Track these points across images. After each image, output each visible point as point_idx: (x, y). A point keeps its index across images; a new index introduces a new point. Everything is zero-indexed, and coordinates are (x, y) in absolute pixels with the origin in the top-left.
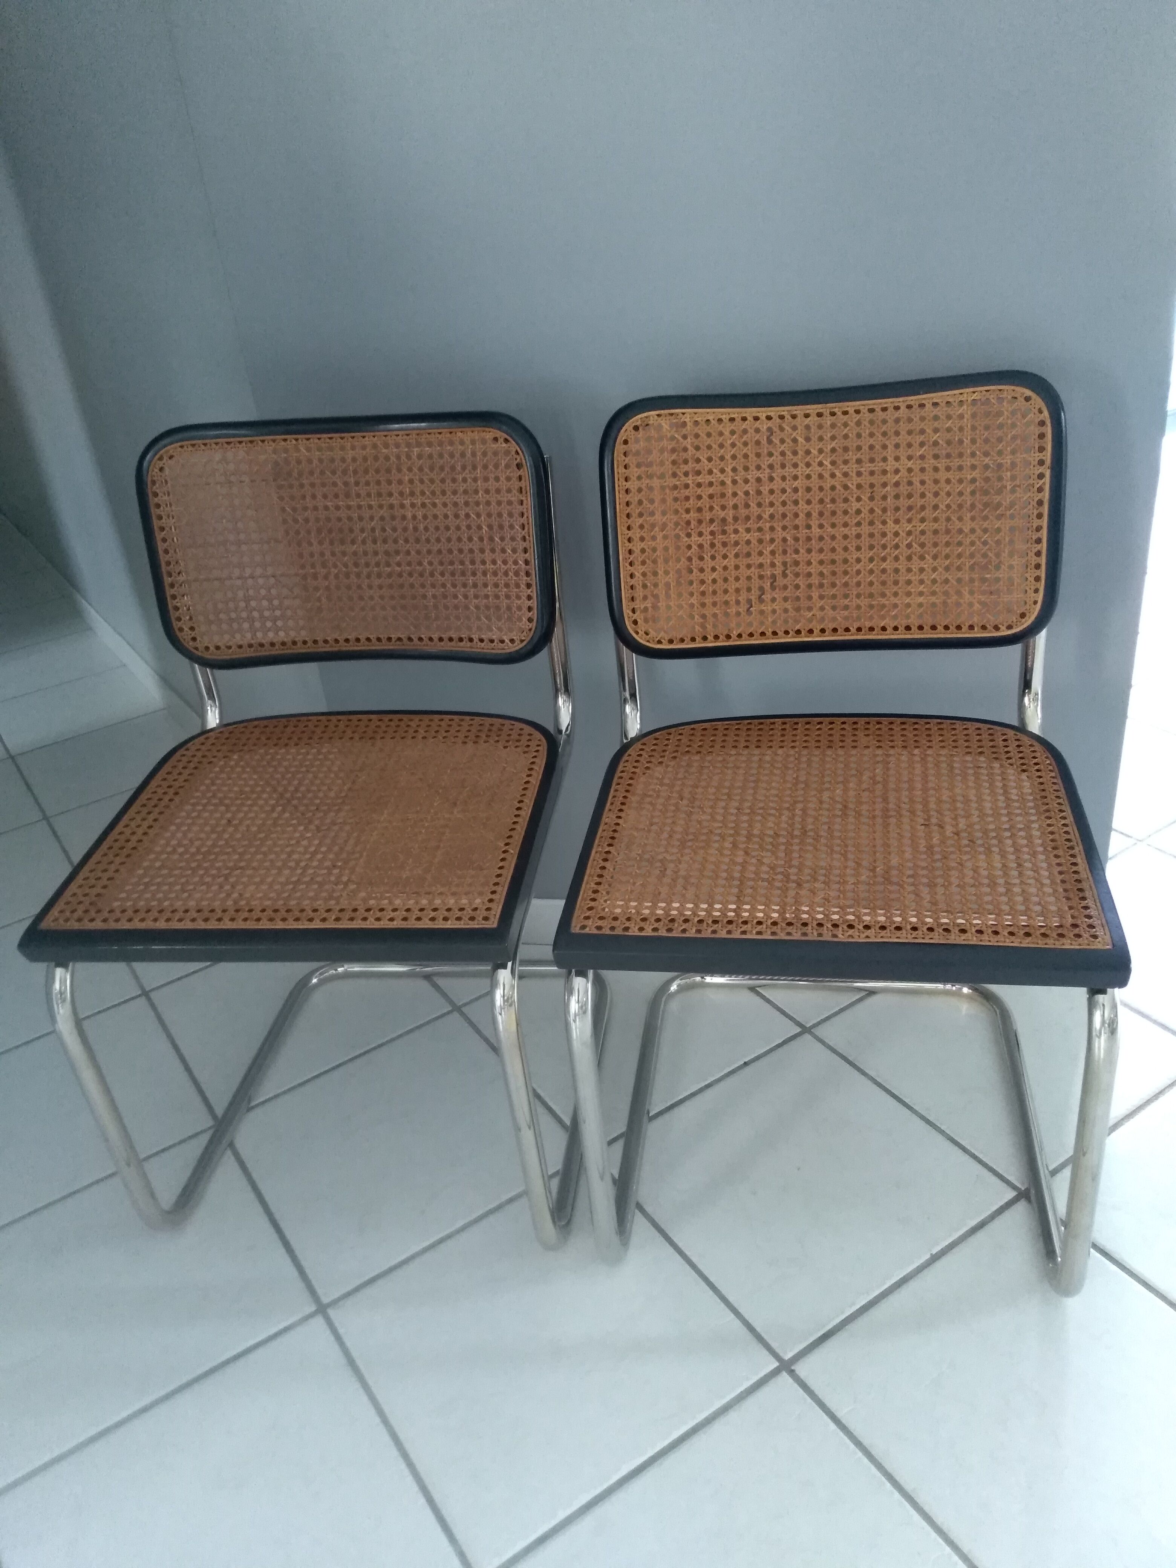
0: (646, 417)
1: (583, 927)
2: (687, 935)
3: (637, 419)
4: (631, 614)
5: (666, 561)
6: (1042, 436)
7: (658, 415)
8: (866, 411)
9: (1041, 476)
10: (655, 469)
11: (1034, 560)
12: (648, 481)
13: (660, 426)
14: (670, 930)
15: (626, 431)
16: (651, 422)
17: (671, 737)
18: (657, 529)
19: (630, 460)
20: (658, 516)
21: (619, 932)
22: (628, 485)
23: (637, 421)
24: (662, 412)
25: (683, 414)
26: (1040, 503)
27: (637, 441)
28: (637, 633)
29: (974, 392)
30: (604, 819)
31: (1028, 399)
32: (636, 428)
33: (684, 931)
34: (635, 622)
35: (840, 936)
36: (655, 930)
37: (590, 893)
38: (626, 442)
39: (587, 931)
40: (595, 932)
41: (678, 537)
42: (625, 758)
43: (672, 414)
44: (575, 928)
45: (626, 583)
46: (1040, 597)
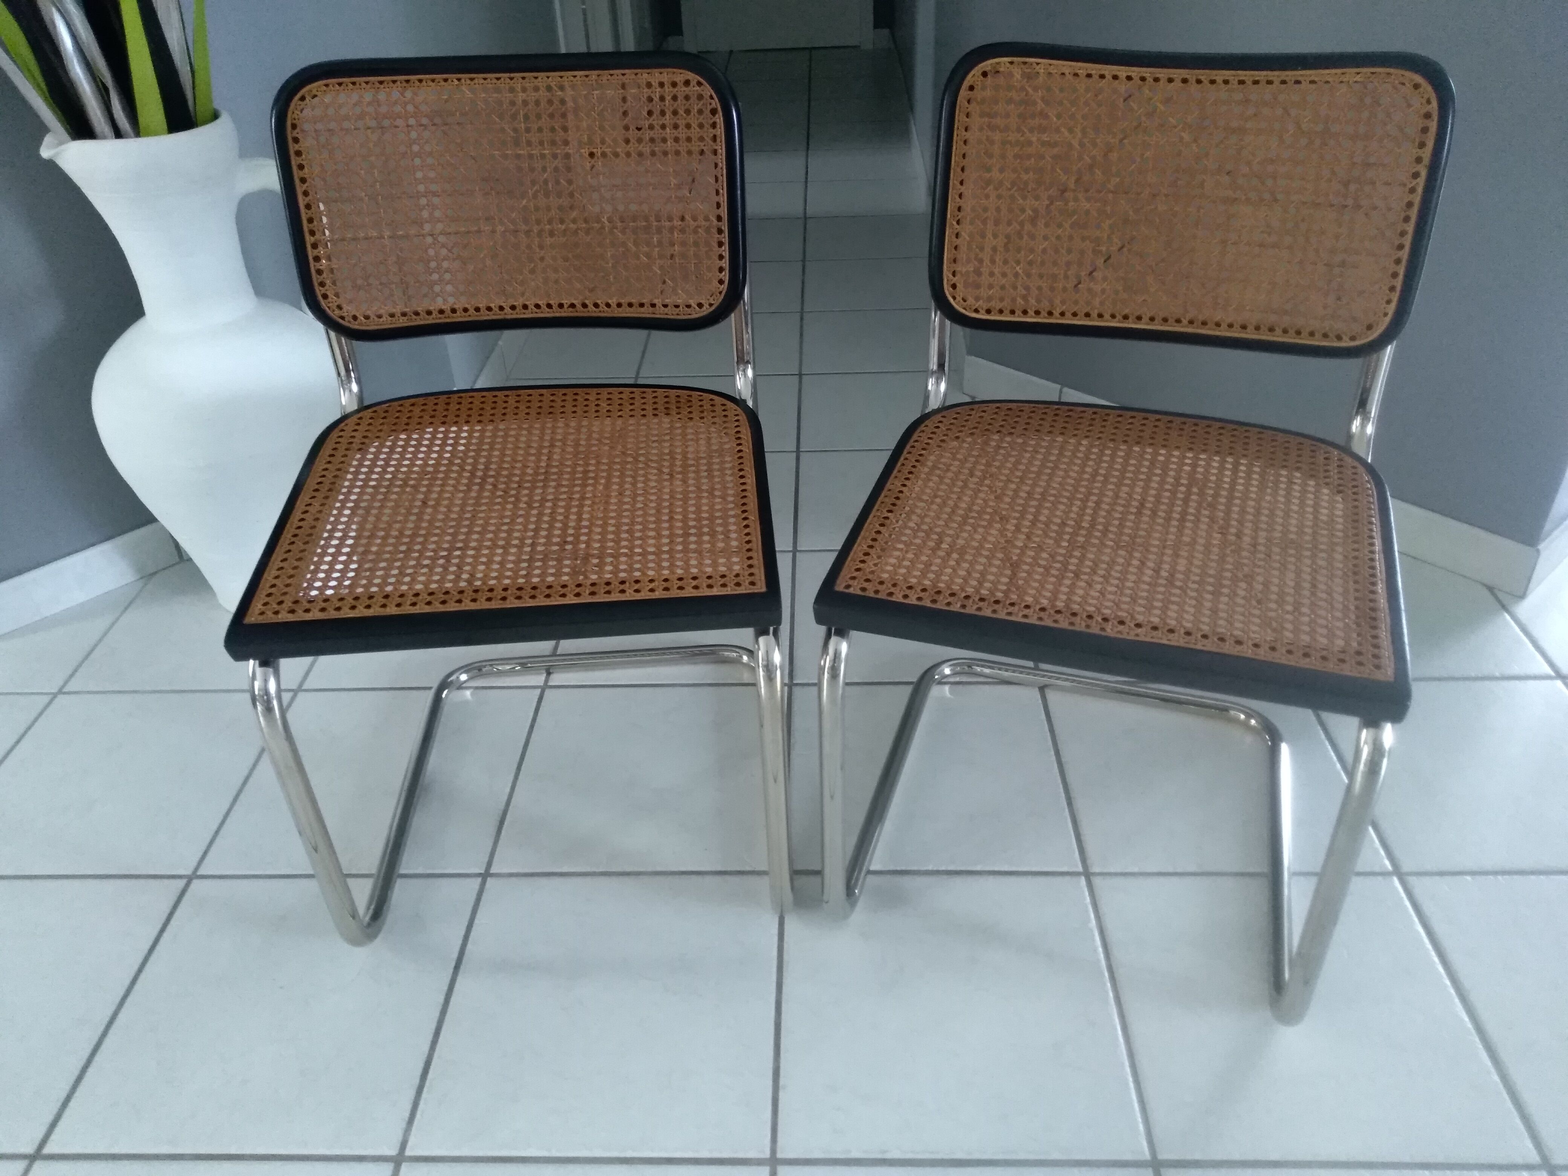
0: (998, 63)
1: (848, 587)
2: (951, 608)
3: (987, 65)
4: (951, 276)
5: (997, 223)
6: (1425, 130)
7: (1011, 63)
8: (1236, 82)
9: (1416, 175)
10: (998, 121)
11: (1392, 268)
12: (990, 133)
13: (1011, 75)
14: (934, 601)
15: (974, 76)
16: (1001, 69)
17: (973, 413)
18: (991, 187)
19: (973, 108)
20: (995, 174)
21: (882, 596)
22: (968, 135)
23: (987, 66)
24: (1015, 59)
25: (1038, 64)
26: (1410, 205)
27: (984, 88)
28: (954, 298)
29: (1358, 73)
30: (888, 486)
31: (1416, 86)
32: (985, 74)
33: (949, 604)
34: (954, 286)
35: (1109, 630)
36: (919, 599)
37: (861, 554)
38: (971, 88)
39: (851, 590)
40: (859, 593)
41: (1012, 198)
42: (922, 427)
43: (1025, 63)
44: (840, 587)
45: (950, 242)
46: (1392, 308)
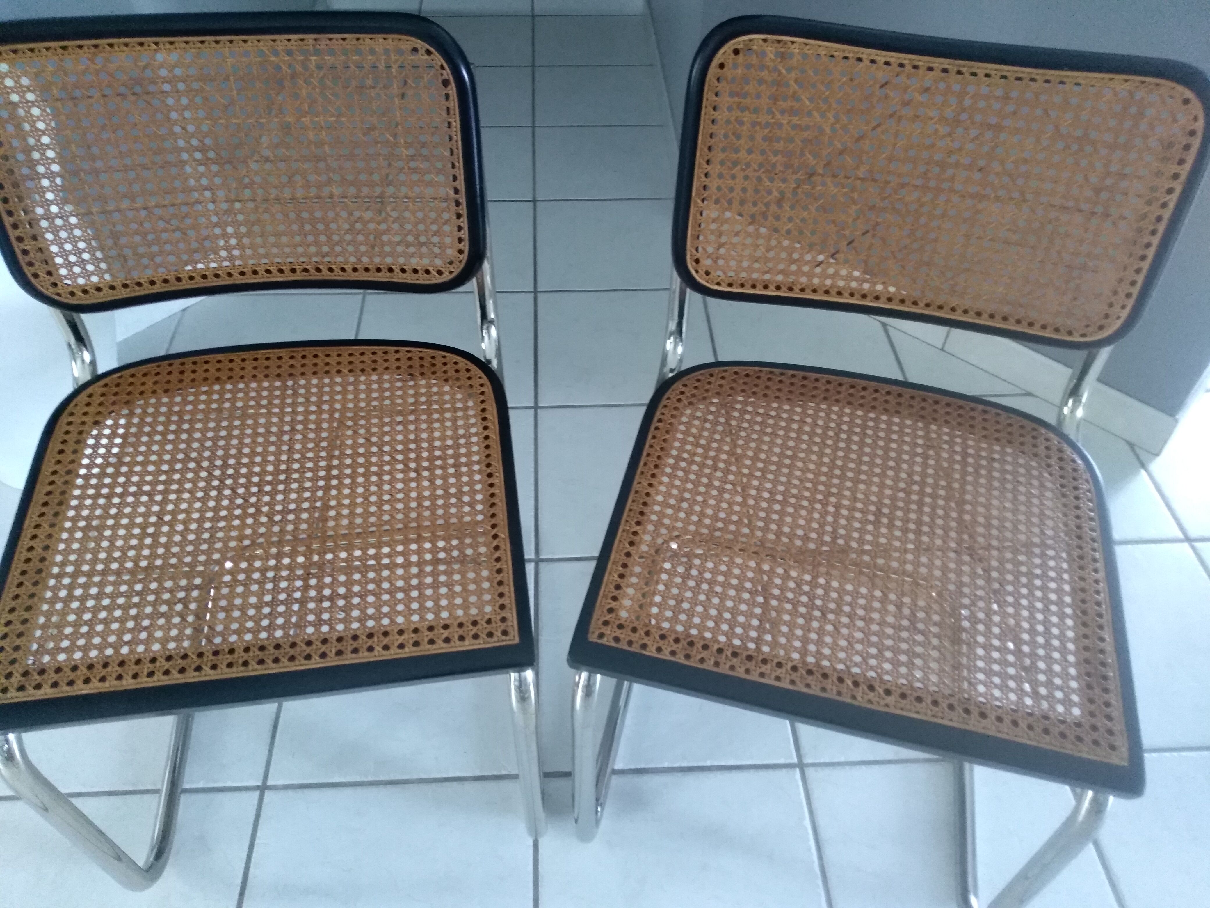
0: (751, 40)
1: (601, 636)
2: (704, 666)
3: (739, 41)
4: (694, 251)
5: (742, 202)
6: (1187, 147)
7: (765, 40)
8: (998, 77)
9: (1170, 191)
10: (747, 101)
11: (1130, 275)
12: (739, 114)
13: (764, 54)
14: (687, 657)
15: (724, 53)
16: (755, 47)
18: (739, 167)
19: (722, 86)
20: (743, 155)
21: (635, 649)
22: (716, 115)
23: (739, 43)
24: (768, 37)
25: (793, 42)
26: (1159, 219)
27: (735, 66)
28: (697, 272)
29: (1126, 81)
30: (635, 486)
31: (1186, 102)
32: (736, 52)
33: (702, 660)
34: (697, 261)
35: (859, 699)
36: (673, 653)
37: (612, 587)
38: (722, 66)
39: (604, 641)
40: (613, 644)
41: (759, 179)
43: (779, 41)
44: (593, 638)
45: (695, 219)
46: (1124, 314)
